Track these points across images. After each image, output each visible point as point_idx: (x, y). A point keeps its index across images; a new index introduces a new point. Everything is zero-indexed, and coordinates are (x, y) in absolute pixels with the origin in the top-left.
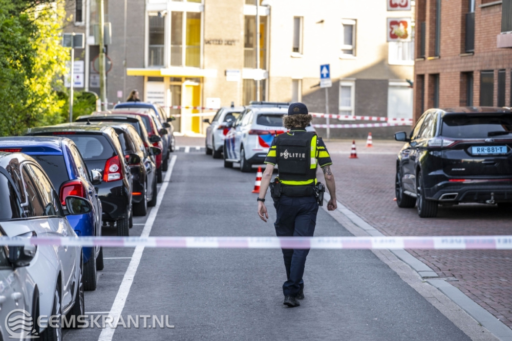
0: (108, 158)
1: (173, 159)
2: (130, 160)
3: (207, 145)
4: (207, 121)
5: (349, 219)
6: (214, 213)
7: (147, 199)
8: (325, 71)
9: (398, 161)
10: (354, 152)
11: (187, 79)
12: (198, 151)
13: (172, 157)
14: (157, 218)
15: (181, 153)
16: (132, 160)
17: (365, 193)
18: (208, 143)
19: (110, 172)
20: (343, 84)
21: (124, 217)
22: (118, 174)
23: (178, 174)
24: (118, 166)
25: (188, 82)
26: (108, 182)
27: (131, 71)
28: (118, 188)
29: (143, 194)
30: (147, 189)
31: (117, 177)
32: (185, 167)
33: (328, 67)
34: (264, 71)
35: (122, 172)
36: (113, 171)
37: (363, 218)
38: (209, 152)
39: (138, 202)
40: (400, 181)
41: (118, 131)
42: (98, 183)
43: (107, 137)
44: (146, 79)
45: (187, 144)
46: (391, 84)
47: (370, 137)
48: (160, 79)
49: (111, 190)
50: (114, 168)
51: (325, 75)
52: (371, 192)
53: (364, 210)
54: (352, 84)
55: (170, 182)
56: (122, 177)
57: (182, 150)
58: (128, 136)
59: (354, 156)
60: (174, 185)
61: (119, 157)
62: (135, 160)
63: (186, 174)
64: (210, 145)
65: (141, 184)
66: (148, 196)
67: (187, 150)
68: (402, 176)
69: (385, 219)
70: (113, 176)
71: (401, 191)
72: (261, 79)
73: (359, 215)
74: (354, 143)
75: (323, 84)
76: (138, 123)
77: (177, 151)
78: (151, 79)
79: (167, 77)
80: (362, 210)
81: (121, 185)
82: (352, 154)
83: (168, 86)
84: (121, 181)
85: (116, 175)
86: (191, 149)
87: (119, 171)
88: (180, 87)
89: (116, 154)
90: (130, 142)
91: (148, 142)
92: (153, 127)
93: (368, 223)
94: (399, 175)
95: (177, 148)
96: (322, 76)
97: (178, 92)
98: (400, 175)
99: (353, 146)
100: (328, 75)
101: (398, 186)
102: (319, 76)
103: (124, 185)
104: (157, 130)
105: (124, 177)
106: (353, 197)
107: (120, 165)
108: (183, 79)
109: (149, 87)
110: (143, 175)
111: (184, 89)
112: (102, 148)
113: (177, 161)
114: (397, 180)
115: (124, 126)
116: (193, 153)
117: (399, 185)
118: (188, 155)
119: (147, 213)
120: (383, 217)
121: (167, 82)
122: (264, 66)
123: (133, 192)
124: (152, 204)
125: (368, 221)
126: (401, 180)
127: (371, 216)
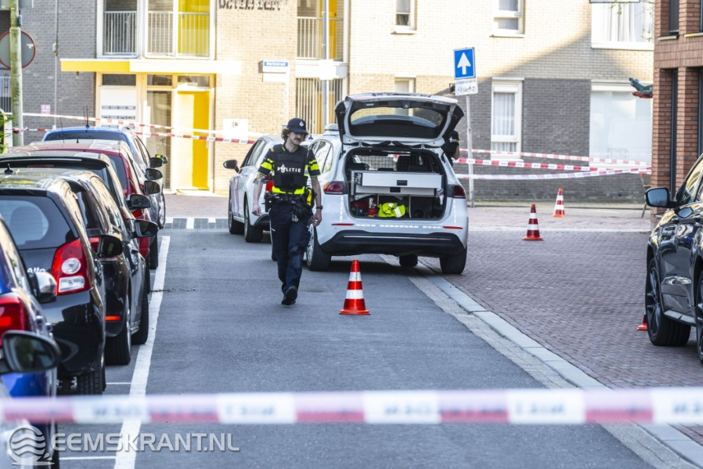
0: (58, 245)
1: (165, 242)
2: (100, 248)
3: (231, 215)
4: (231, 164)
5: (554, 370)
6: (270, 360)
7: (132, 328)
8: (464, 62)
9: (651, 249)
10: (533, 227)
11: (180, 79)
12: (212, 225)
13: (161, 238)
14: (152, 368)
15: (179, 231)
16: (106, 247)
17: (575, 315)
18: (235, 210)
19: (64, 275)
20: (497, 88)
21: (92, 370)
22: (81, 277)
23: (180, 275)
24: (80, 260)
25: (184, 86)
26: (60, 294)
27: (69, 65)
28: (78, 307)
29: (123, 319)
30: (130, 308)
31: (78, 284)
32: (191, 259)
33: (469, 53)
34: (339, 63)
35: (87, 273)
36: (70, 271)
37: (584, 367)
38: (236, 228)
39: (115, 335)
40: (654, 291)
41: (75, 187)
42: (49, 299)
43: (55, 200)
44: (99, 80)
45: (189, 213)
46: (594, 88)
47: (560, 198)
48: (129, 80)
49: (65, 313)
50: (71, 266)
51: (464, 72)
52: (585, 313)
53: (580, 351)
54: (517, 89)
55: (166, 291)
56: (87, 286)
57: (180, 224)
58: (90, 195)
59: (534, 236)
60: (175, 298)
61: (82, 242)
62: (110, 249)
63: (196, 274)
64: (239, 216)
65: (121, 299)
66: (132, 323)
67: (190, 225)
68: (660, 278)
69: (629, 370)
70: (70, 282)
71: (658, 311)
72: (332, 79)
73: (573, 361)
74: (533, 210)
75: (461, 90)
76: (104, 169)
77: (169, 226)
78: (109, 80)
79: (142, 74)
80: (576, 351)
81: (87, 301)
82: (529, 233)
83: (145, 94)
84: (88, 292)
85: (76, 281)
86: (198, 223)
87: (82, 272)
88: (169, 95)
89: (76, 236)
90: (95, 208)
91: (125, 208)
92: (130, 178)
93: (595, 378)
94: (652, 277)
95: (169, 220)
96: (458, 73)
97: (164, 107)
98: (656, 278)
99: (533, 216)
100: (470, 71)
101: (649, 301)
102: (452, 72)
103: (93, 301)
104: (140, 185)
105: (93, 286)
106: (550, 322)
107: (84, 261)
108: (175, 80)
109: (107, 96)
110: (123, 278)
111: (176, 98)
112: (45, 224)
113: (171, 246)
114: (649, 288)
115: (83, 176)
116: (203, 231)
117: (652, 299)
118: (192, 236)
119: (132, 357)
120: (625, 366)
121: (142, 86)
122: (337, 56)
123: (107, 315)
124: (140, 338)
125: (596, 375)
126: (658, 288)
127: (599, 363)
